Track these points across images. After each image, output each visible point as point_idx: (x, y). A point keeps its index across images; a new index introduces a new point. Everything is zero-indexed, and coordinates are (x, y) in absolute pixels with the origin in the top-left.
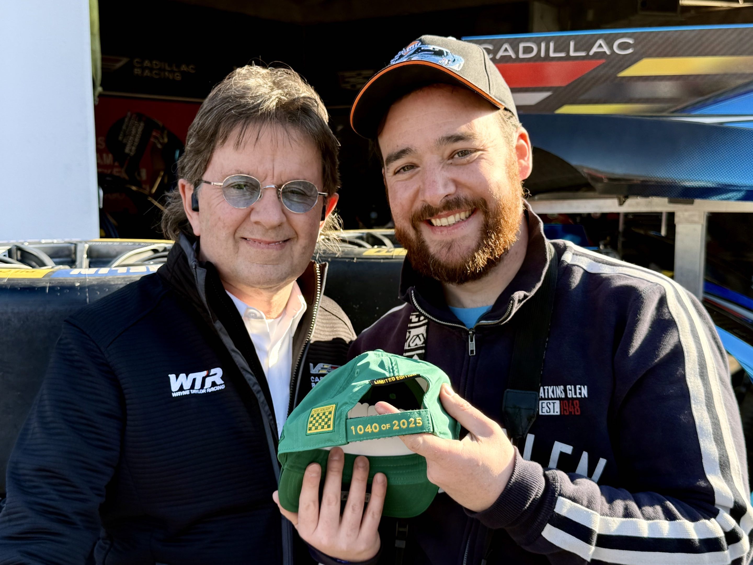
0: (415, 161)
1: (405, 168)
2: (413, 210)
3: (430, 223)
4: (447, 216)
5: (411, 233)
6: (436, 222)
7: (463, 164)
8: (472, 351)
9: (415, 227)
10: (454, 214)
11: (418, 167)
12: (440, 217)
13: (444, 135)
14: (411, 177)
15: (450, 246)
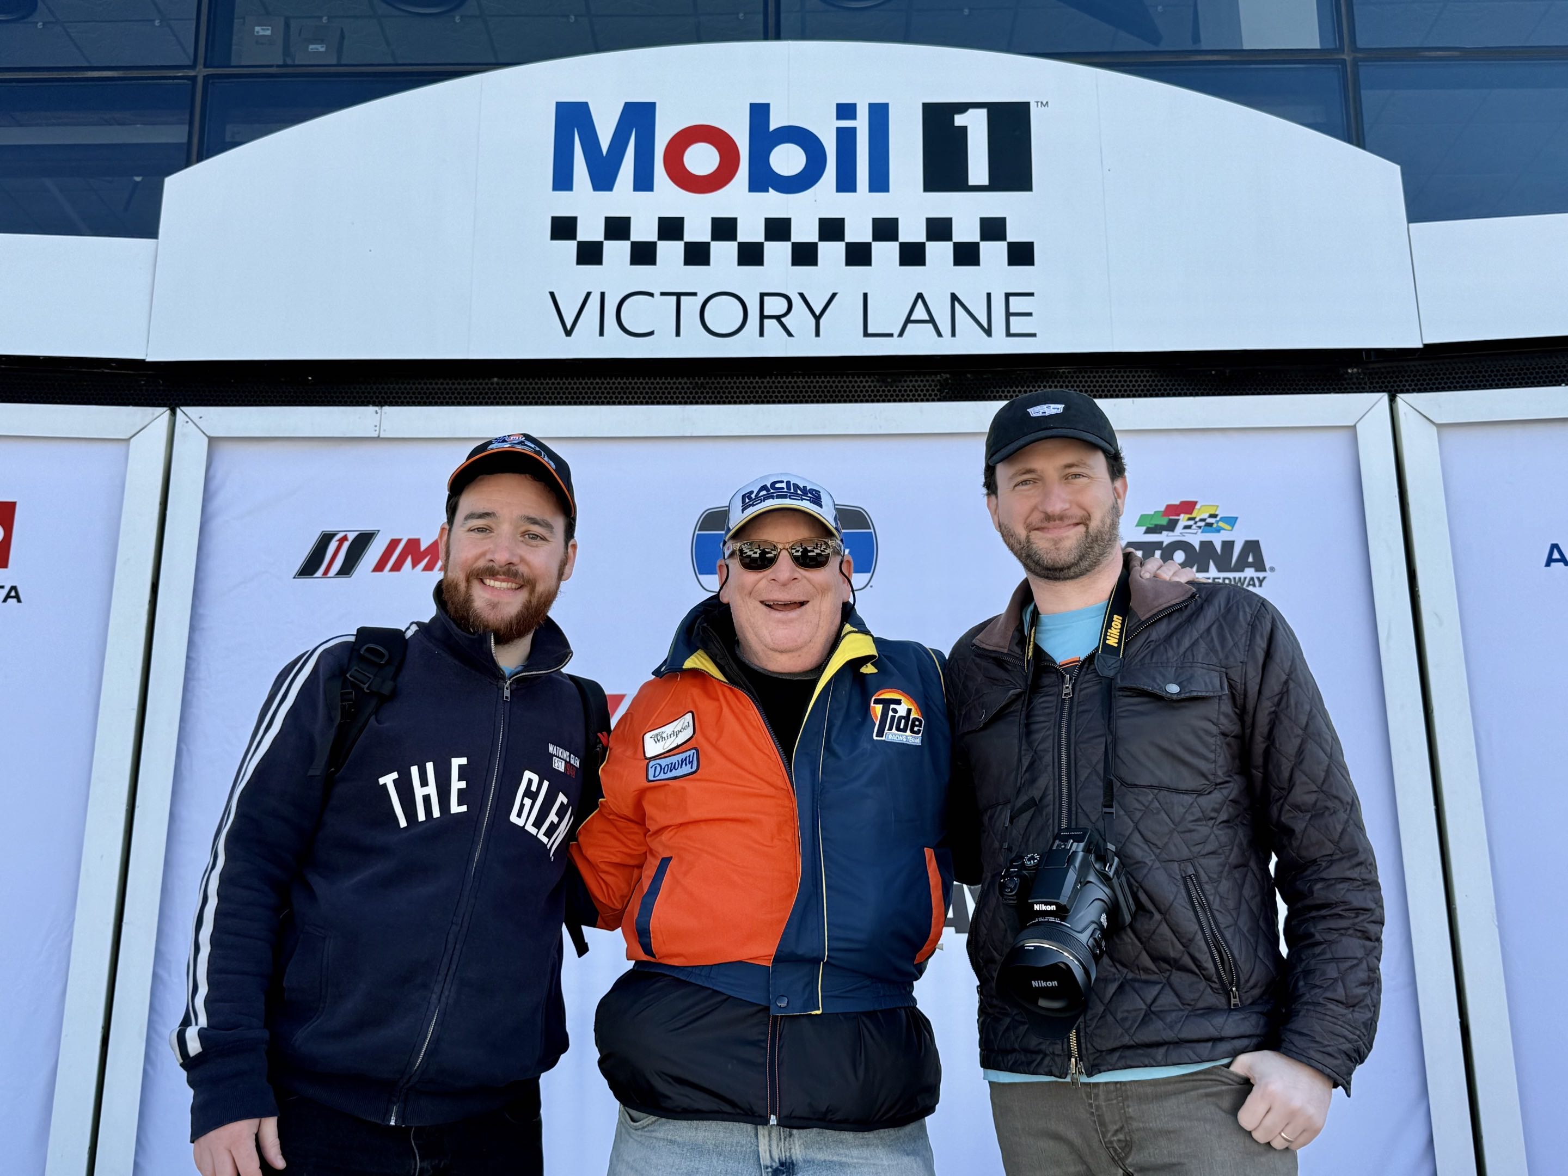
0: (493, 526)
1: (480, 530)
2: (474, 566)
3: (482, 581)
4: (503, 581)
5: (463, 586)
6: (488, 582)
7: (532, 546)
8: (506, 698)
9: (468, 580)
10: (508, 582)
11: (491, 532)
12: (496, 580)
13: (527, 514)
14: (483, 539)
15: (494, 606)
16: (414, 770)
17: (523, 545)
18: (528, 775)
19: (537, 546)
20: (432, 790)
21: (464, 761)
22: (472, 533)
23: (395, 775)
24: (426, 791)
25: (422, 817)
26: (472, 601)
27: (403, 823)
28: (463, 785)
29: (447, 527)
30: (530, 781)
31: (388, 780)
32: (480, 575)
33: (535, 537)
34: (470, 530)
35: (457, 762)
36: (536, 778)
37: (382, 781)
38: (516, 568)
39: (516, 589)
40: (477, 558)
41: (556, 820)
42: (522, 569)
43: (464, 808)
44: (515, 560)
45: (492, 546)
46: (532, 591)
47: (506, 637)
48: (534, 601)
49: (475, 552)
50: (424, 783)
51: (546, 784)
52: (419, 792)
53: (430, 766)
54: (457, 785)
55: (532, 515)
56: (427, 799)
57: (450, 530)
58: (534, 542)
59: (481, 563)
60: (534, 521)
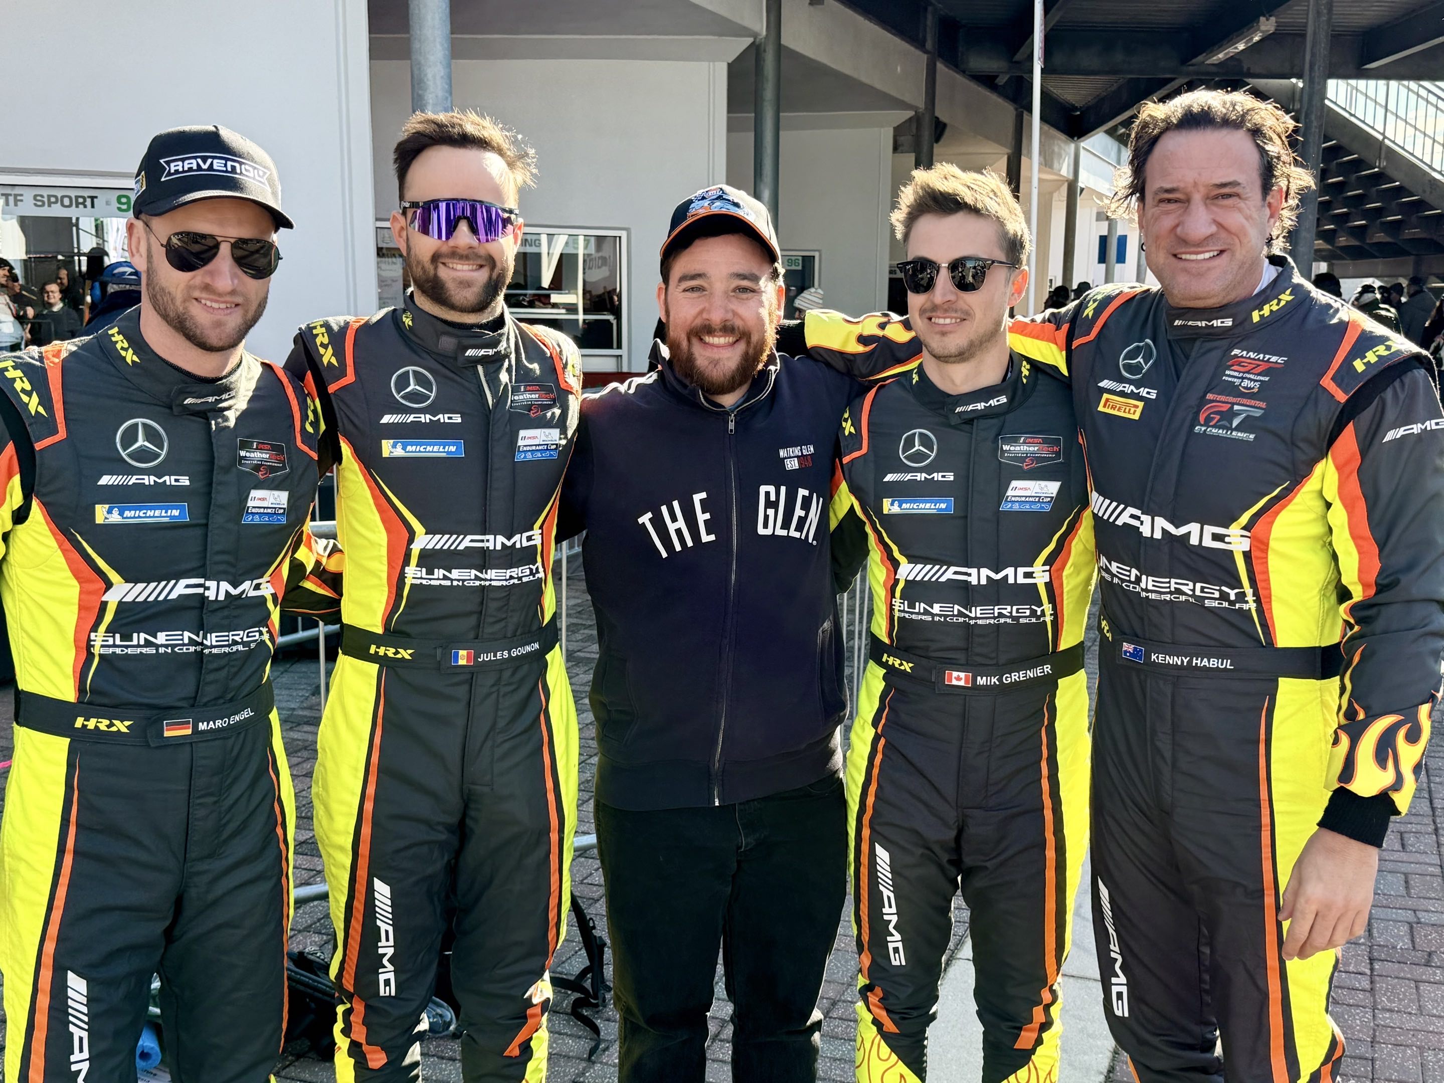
0: (705, 285)
2: (693, 325)
3: (701, 339)
4: (721, 337)
5: (684, 344)
6: (708, 339)
7: (743, 300)
8: (731, 431)
9: (689, 340)
10: (725, 337)
11: (706, 290)
12: (712, 336)
13: (735, 270)
14: (699, 297)
16: (664, 509)
17: (733, 299)
18: (763, 489)
19: (747, 299)
20: (681, 523)
21: (703, 495)
22: (687, 293)
23: (649, 515)
24: (676, 525)
25: (678, 548)
26: (695, 359)
27: (664, 555)
28: (707, 516)
29: (664, 286)
30: (767, 494)
31: (645, 519)
32: (701, 332)
33: (745, 290)
34: (685, 290)
35: (698, 498)
36: (771, 489)
37: (640, 520)
38: (731, 323)
39: (735, 343)
40: (695, 318)
41: (803, 514)
42: (738, 323)
43: (712, 538)
44: (729, 316)
45: (707, 305)
46: (748, 343)
47: (728, 387)
48: (751, 351)
49: (693, 311)
50: (674, 519)
51: (783, 489)
52: (672, 527)
53: (676, 504)
54: (702, 517)
55: (741, 271)
56: (679, 532)
57: (666, 289)
58: (744, 296)
59: (698, 322)
60: (743, 277)
